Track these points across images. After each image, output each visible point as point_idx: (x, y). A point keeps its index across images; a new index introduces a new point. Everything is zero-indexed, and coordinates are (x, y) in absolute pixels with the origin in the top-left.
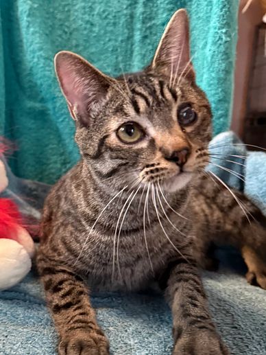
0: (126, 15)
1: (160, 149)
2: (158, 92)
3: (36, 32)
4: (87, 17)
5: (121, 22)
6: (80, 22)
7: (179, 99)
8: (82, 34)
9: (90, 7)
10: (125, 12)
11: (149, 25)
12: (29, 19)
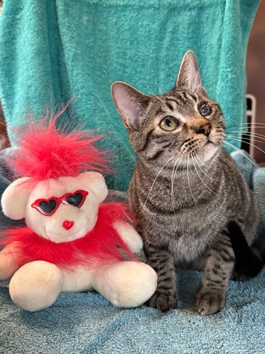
0: (152, 58)
1: (191, 128)
2: (183, 97)
3: (79, 74)
4: (120, 61)
5: (149, 64)
6: (115, 65)
7: (197, 100)
8: (117, 75)
9: (124, 53)
10: (152, 55)
11: (171, 65)
12: (73, 64)
